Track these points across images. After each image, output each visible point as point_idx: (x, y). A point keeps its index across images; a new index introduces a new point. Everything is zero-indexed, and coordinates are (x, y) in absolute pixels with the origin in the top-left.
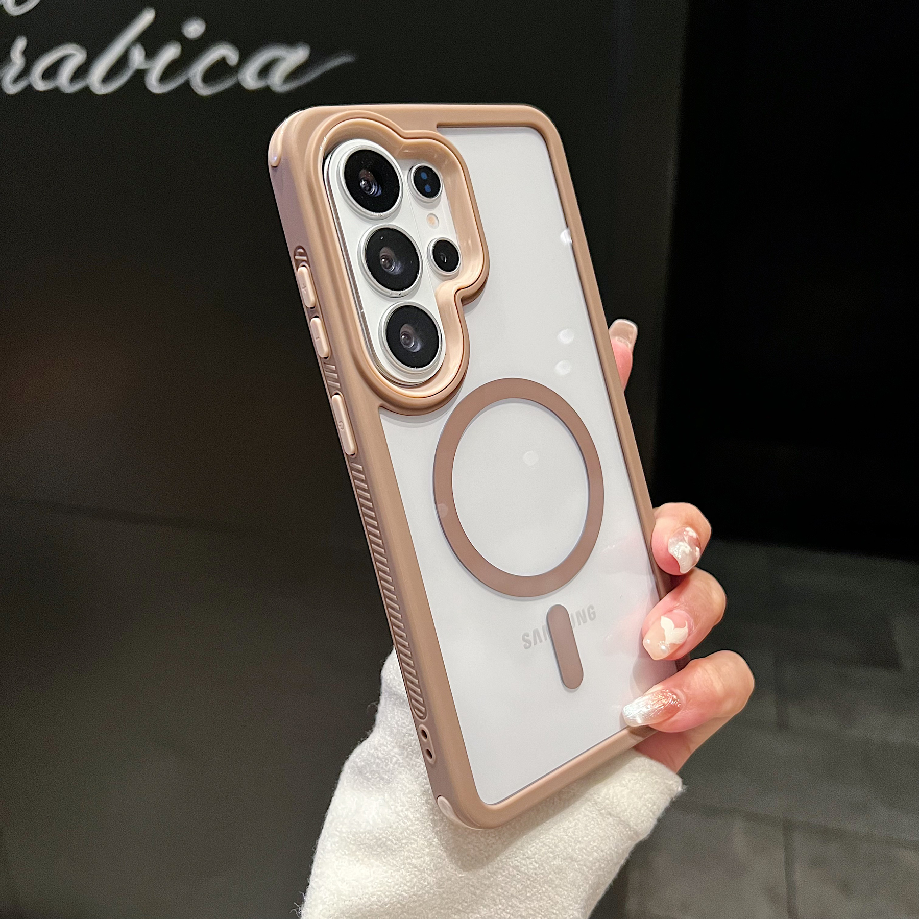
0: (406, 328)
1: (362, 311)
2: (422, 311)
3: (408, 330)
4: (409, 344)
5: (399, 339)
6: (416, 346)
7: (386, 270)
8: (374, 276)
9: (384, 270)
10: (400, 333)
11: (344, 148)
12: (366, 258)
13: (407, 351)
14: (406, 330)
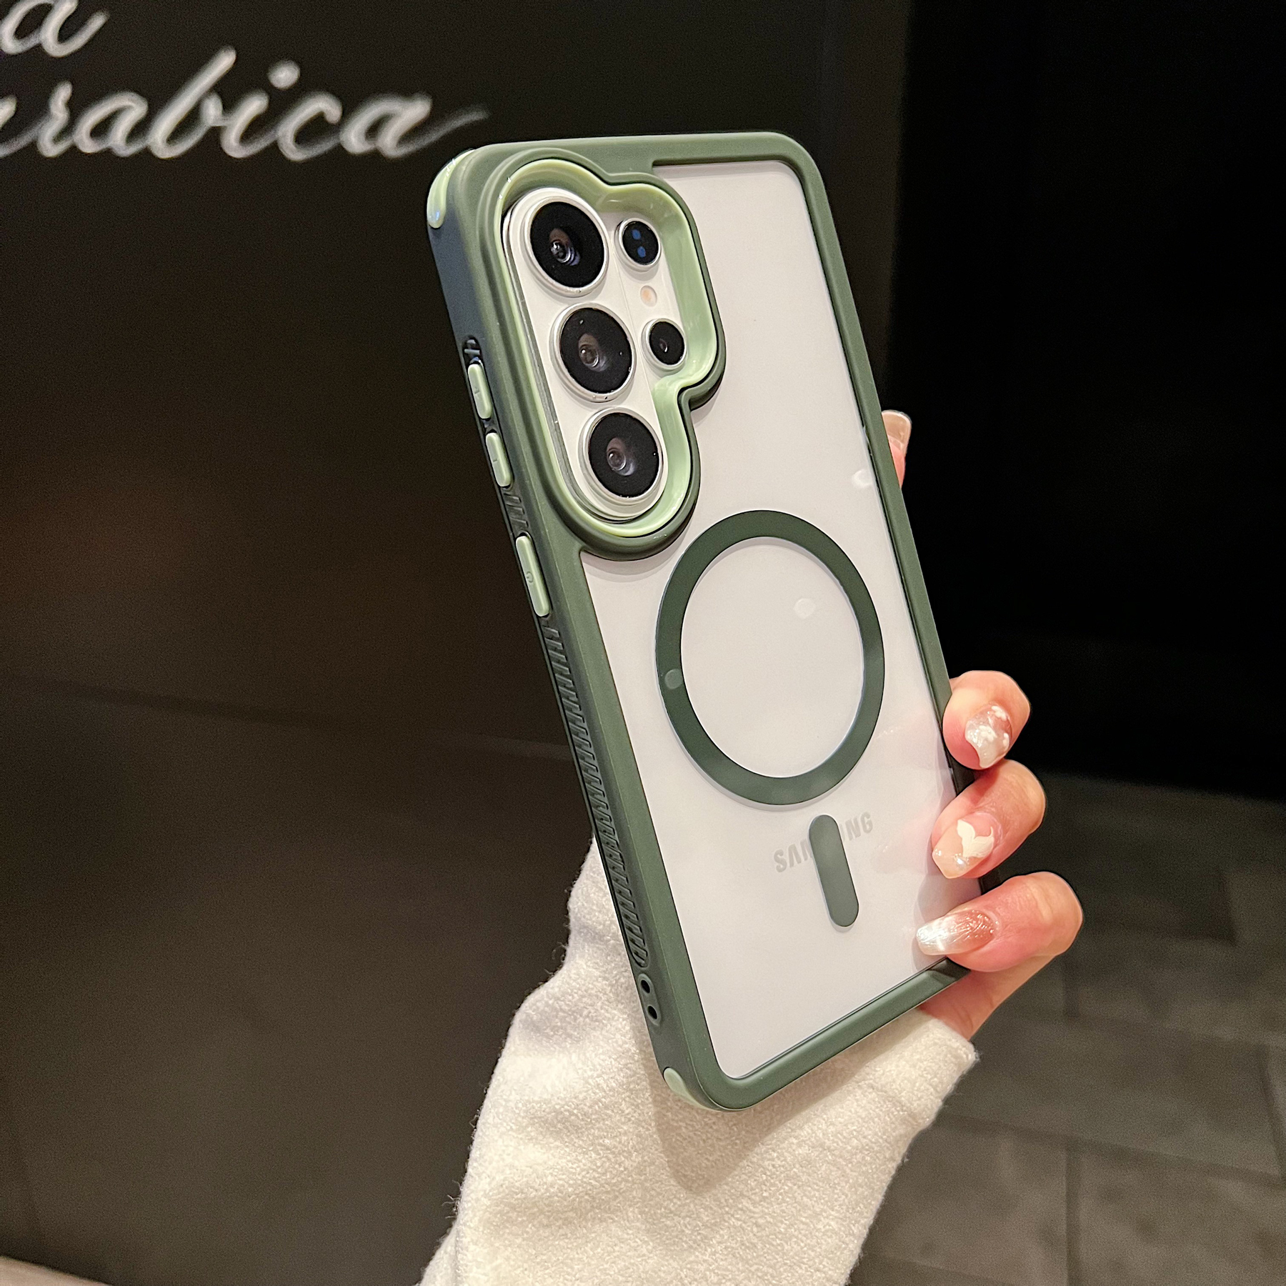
2: (635, 419)
5: (606, 457)
8: (571, 375)
9: (585, 366)
10: (608, 450)
11: (529, 200)
12: (562, 352)
13: (617, 475)
14: (615, 446)
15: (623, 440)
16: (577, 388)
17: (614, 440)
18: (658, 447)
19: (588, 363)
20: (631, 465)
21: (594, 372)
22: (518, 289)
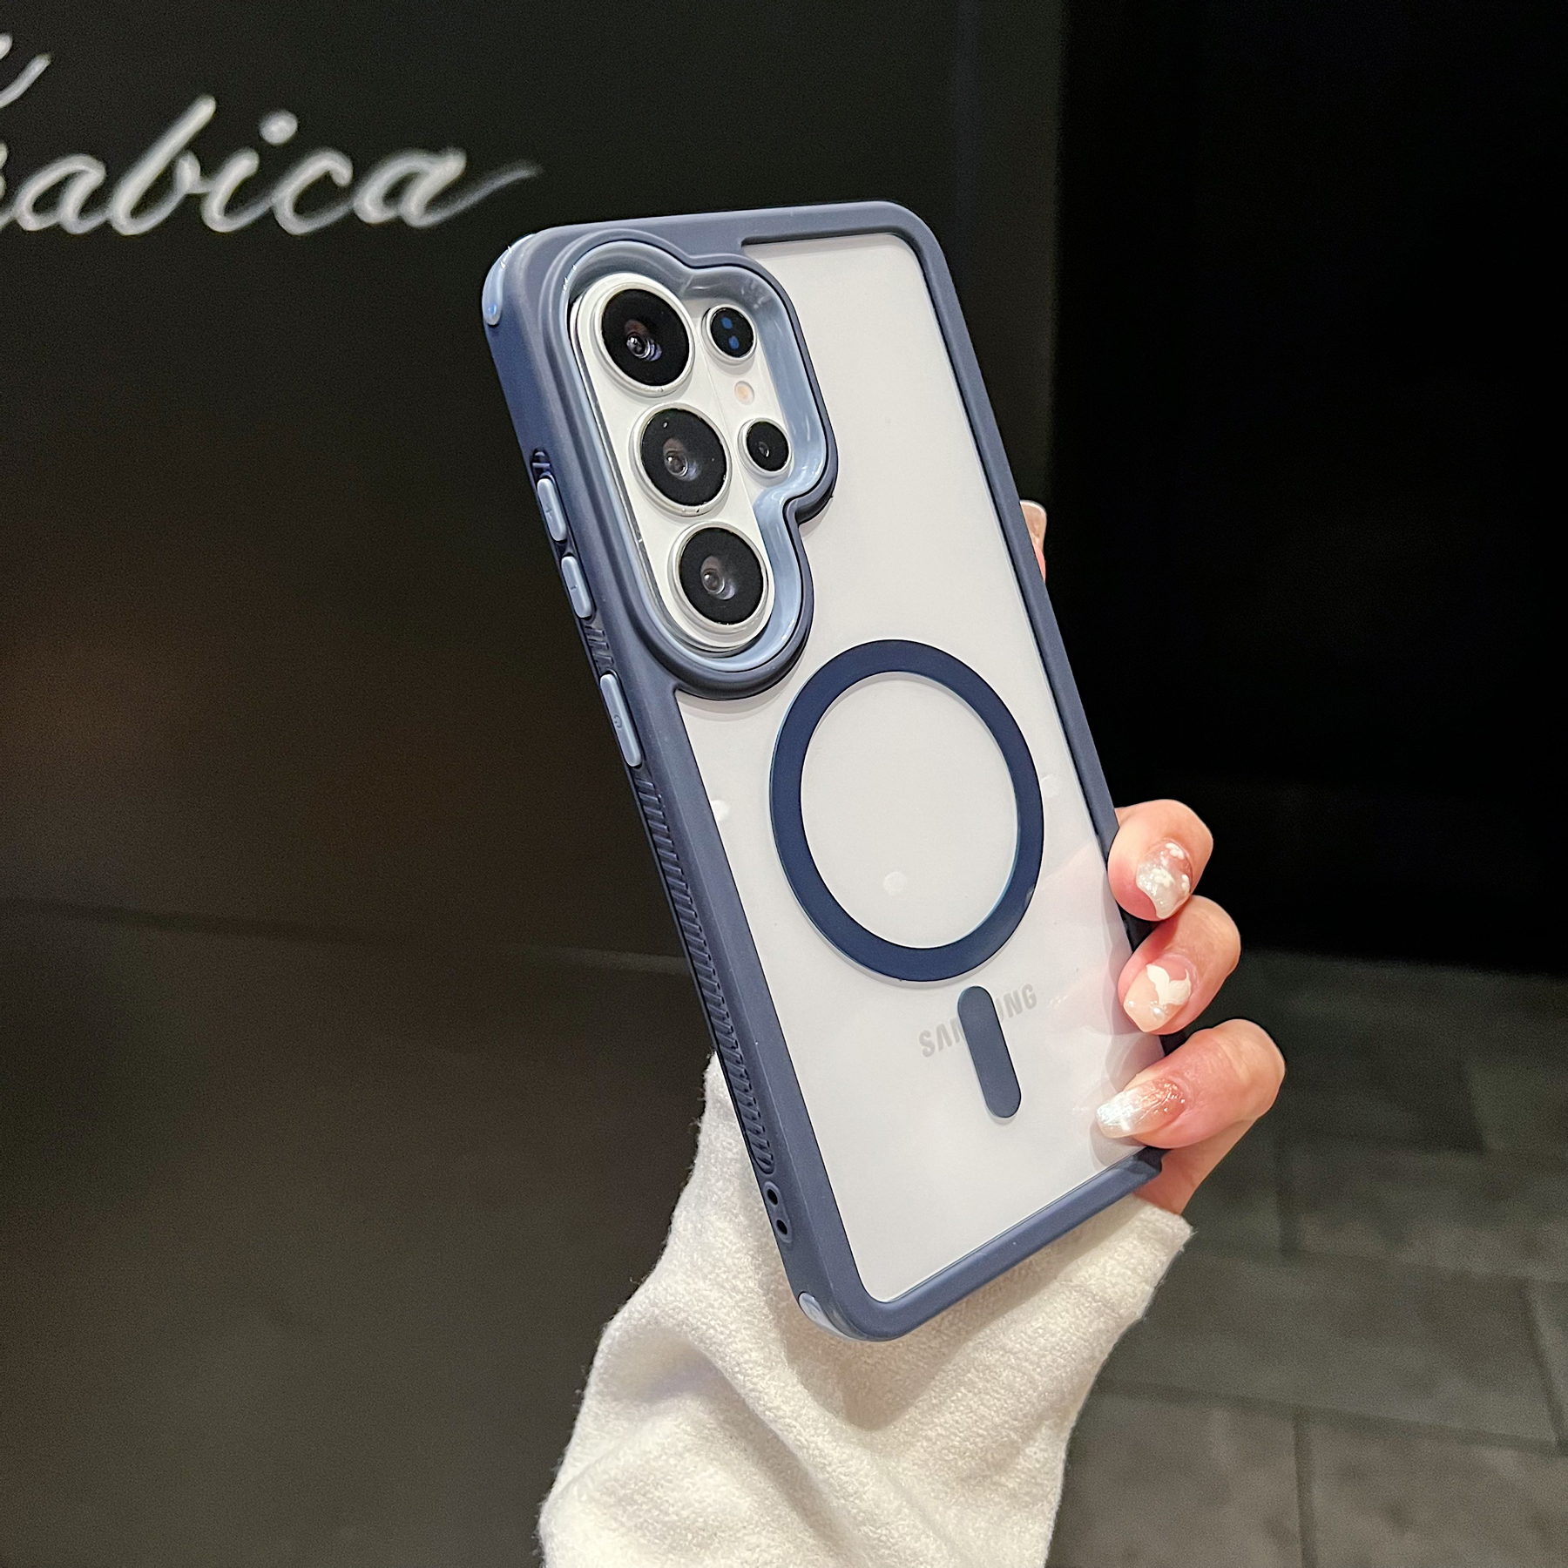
0: (710, 563)
1: (640, 541)
2: (733, 534)
3: (714, 567)
4: (716, 588)
5: (700, 579)
6: (728, 591)
7: (674, 474)
8: (656, 486)
9: (671, 475)
10: (702, 571)
11: (597, 289)
12: (643, 458)
13: (713, 599)
14: (711, 566)
15: (720, 559)
16: (665, 502)
17: (708, 559)
18: (762, 566)
19: (674, 471)
20: (731, 587)
21: (683, 482)
22: (590, 391)
